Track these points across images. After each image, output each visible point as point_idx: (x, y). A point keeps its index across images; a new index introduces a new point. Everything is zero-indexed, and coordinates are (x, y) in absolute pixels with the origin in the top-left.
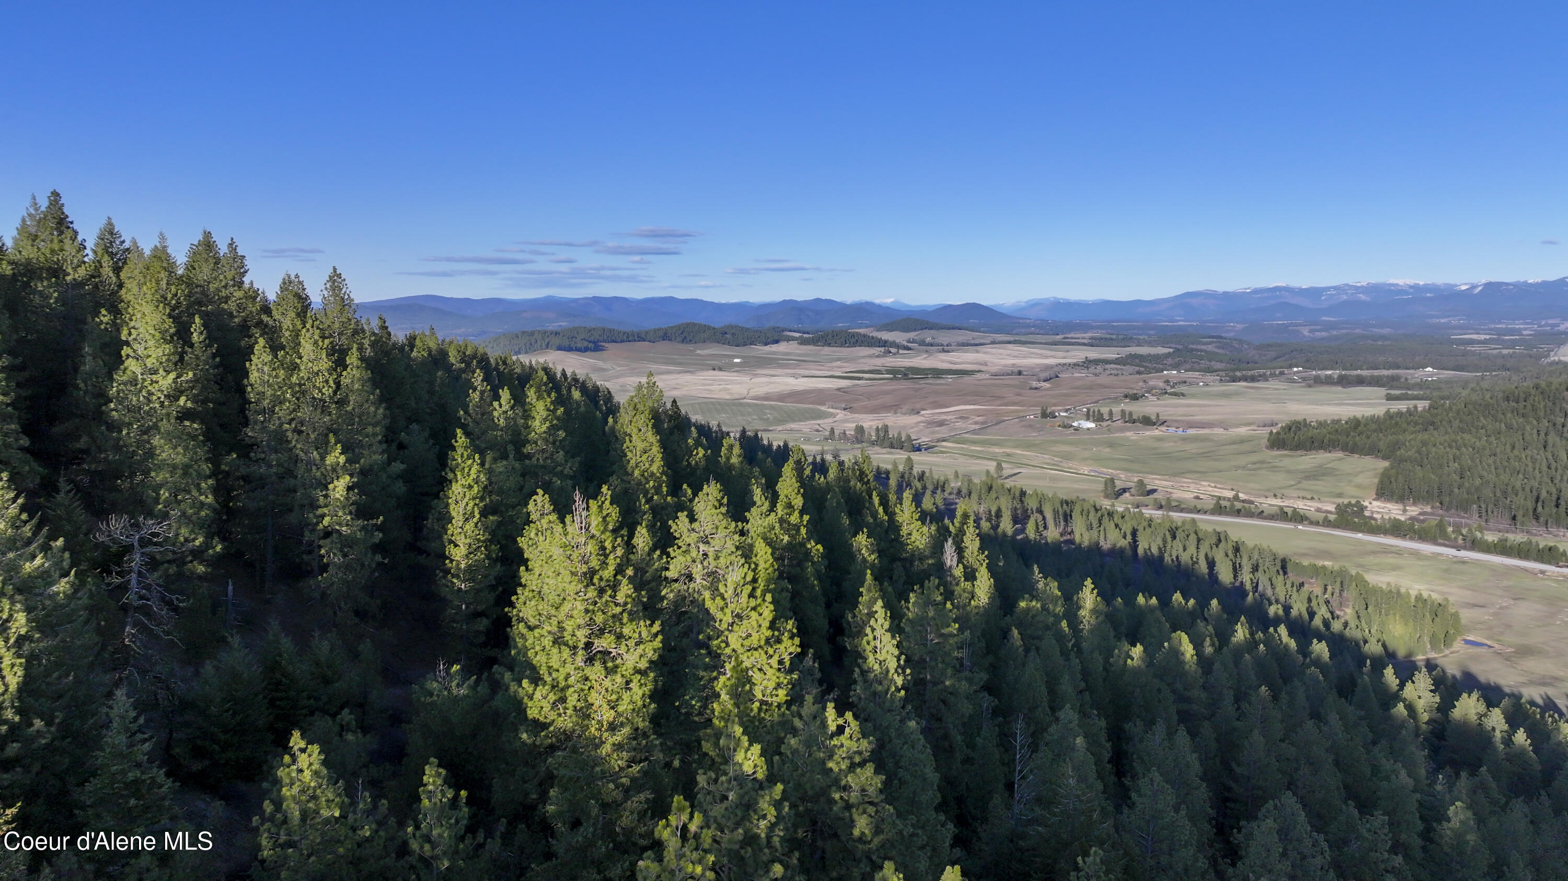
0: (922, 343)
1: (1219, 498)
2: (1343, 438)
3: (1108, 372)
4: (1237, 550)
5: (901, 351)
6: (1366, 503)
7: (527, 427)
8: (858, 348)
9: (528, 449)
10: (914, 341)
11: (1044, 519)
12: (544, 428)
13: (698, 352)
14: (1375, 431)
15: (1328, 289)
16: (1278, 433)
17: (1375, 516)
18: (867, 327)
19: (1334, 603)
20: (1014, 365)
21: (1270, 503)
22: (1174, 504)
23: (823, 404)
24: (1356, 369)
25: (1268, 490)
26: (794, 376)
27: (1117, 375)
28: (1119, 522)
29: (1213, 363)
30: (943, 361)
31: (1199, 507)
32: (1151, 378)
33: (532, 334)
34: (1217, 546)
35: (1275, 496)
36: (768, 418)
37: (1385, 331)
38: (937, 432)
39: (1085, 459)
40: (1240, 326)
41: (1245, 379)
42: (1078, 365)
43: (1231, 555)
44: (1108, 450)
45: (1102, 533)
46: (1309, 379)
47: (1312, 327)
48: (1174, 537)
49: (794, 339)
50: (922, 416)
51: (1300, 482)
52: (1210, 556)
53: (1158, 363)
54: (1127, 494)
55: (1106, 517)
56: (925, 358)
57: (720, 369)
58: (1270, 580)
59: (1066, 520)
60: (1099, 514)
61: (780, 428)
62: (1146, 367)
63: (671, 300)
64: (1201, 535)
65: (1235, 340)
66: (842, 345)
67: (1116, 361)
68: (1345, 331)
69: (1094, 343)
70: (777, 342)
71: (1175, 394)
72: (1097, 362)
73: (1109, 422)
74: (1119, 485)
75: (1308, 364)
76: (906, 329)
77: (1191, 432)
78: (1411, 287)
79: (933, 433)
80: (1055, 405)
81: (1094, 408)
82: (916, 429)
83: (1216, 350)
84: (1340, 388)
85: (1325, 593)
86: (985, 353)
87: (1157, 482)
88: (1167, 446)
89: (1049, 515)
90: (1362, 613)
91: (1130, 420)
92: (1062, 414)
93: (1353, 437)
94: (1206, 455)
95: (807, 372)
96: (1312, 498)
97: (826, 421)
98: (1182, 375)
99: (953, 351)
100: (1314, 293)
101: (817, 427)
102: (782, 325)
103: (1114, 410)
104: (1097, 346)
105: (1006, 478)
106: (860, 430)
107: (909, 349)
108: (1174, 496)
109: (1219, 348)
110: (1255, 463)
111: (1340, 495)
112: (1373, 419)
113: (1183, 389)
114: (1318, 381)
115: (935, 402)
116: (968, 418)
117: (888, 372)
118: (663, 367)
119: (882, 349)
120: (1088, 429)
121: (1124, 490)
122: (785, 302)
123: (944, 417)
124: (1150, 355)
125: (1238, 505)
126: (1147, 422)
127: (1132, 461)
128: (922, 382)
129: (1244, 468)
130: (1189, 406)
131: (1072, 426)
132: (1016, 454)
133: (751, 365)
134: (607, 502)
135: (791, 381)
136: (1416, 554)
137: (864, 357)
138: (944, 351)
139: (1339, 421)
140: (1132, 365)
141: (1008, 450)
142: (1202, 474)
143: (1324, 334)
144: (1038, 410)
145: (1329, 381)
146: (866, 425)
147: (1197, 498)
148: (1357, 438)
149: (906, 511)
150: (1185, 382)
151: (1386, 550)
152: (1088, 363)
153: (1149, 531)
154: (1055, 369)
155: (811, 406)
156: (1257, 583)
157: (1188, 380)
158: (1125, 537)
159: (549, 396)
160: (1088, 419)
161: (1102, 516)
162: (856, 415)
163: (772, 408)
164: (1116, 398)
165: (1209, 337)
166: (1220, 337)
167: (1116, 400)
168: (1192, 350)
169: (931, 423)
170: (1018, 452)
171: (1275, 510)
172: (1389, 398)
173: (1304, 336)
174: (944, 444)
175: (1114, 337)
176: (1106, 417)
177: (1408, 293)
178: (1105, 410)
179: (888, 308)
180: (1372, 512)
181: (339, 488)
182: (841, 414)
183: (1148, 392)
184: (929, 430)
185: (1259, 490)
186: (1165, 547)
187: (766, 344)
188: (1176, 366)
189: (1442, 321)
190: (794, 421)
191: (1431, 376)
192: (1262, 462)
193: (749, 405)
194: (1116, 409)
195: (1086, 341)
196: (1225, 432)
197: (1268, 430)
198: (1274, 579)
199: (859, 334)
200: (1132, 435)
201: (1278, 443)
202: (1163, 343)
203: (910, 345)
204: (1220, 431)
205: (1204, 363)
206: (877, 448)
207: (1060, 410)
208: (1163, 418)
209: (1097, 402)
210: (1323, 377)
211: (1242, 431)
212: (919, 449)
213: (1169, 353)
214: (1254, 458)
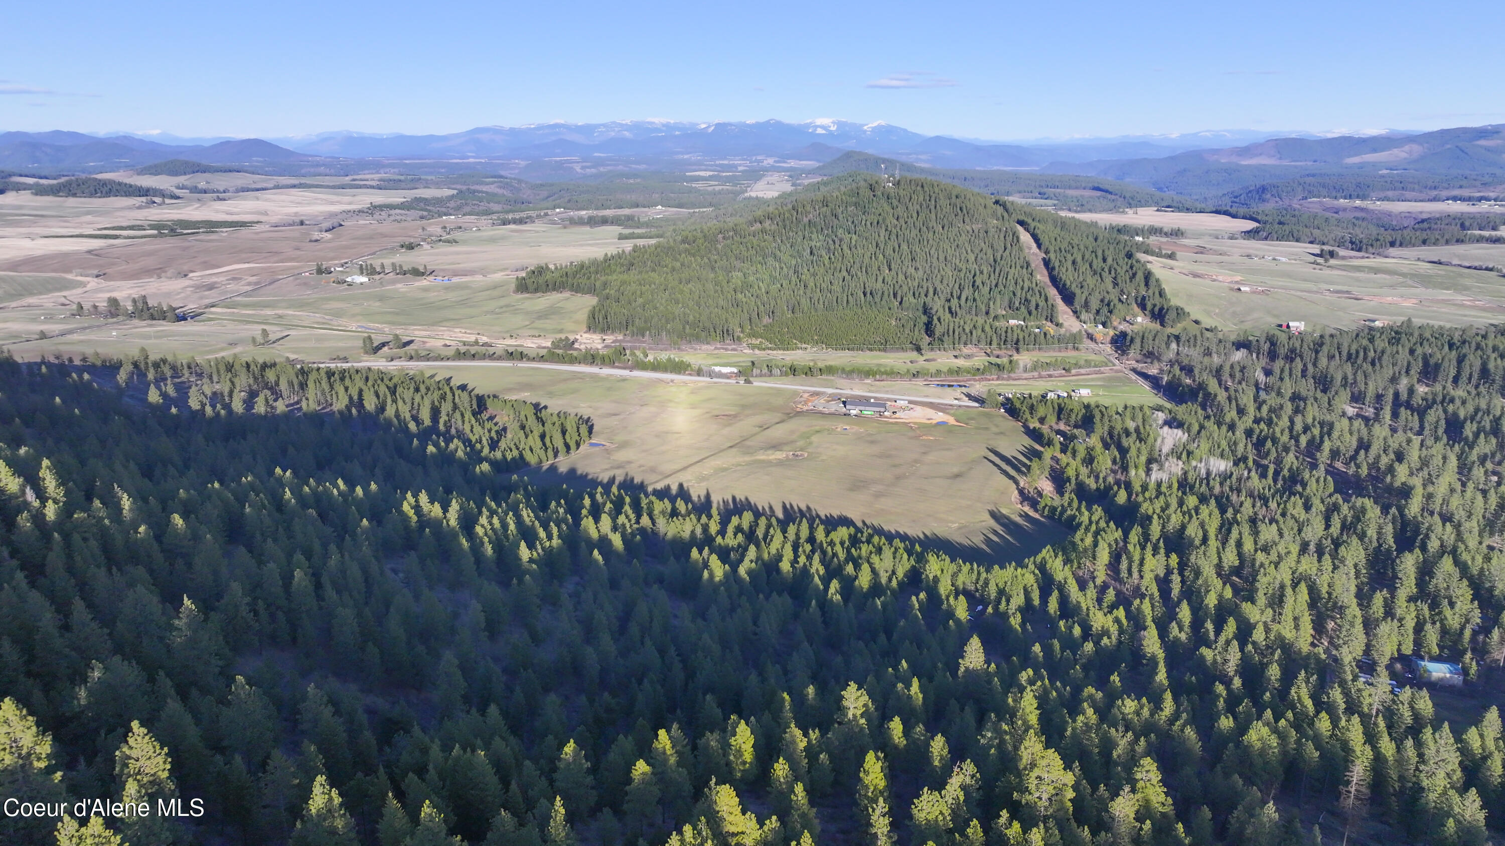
0: (195, 190)
1: (463, 344)
2: (571, 280)
3: (392, 218)
5: (167, 201)
6: (577, 337)
8: (112, 199)
10: (183, 188)
15: (599, 126)
16: (524, 278)
17: (581, 347)
18: (123, 169)
20: (296, 214)
21: (503, 345)
22: (424, 353)
23: (70, 271)
24: (604, 209)
25: (507, 332)
26: (31, 237)
27: (400, 221)
29: (491, 205)
30: (217, 211)
31: (445, 354)
32: (431, 224)
35: (510, 336)
37: (643, 167)
38: (206, 297)
39: (354, 316)
40: (523, 163)
41: (515, 221)
42: (363, 212)
44: (378, 304)
46: (567, 220)
47: (584, 164)
49: (26, 187)
50: (190, 279)
51: (533, 322)
53: (441, 207)
54: (386, 349)
56: (197, 208)
60: (333, 379)
62: (430, 211)
65: (515, 179)
67: (401, 206)
68: (609, 168)
69: (384, 186)
71: (448, 241)
72: (381, 207)
73: (382, 275)
74: (378, 340)
75: (570, 204)
76: (174, 173)
77: (455, 280)
78: (664, 125)
79: (201, 298)
80: (333, 259)
81: (370, 261)
82: (182, 295)
83: (497, 191)
84: (587, 229)
86: (266, 200)
87: (417, 333)
88: (432, 296)
91: (401, 272)
92: (338, 269)
94: (462, 303)
96: (540, 336)
97: (73, 292)
98: (459, 220)
99: (229, 199)
100: (588, 129)
101: (63, 300)
102: (9, 168)
104: (385, 189)
105: (274, 342)
106: (114, 302)
107: (178, 198)
108: (428, 345)
109: (500, 187)
110: (502, 307)
111: (557, 331)
112: (594, 262)
113: (457, 235)
114: (573, 222)
115: (205, 262)
116: (240, 279)
117: (152, 227)
119: (144, 199)
120: (362, 284)
121: (383, 345)
123: (214, 279)
124: (435, 198)
125: (476, 349)
126: (417, 273)
127: (397, 314)
128: (192, 238)
129: (492, 312)
130: (458, 253)
131: (345, 282)
132: (288, 315)
135: (26, 242)
136: (594, 377)
138: (219, 199)
140: (416, 209)
141: (280, 312)
142: (457, 322)
143: (593, 171)
144: (315, 267)
145: (580, 222)
146: (120, 295)
147: (446, 345)
150: (460, 228)
151: (576, 376)
152: (374, 209)
154: (339, 217)
155: (54, 274)
157: (464, 226)
160: (362, 273)
161: (335, 381)
162: (112, 283)
164: (393, 249)
165: (495, 177)
166: (501, 177)
167: (392, 251)
168: (474, 191)
169: (198, 288)
170: (290, 312)
171: (505, 351)
172: (622, 237)
173: (577, 173)
174: (213, 309)
175: (402, 178)
176: (378, 269)
177: (661, 131)
178: (376, 264)
179: (152, 143)
180: (580, 344)
182: (93, 283)
183: (424, 240)
184: (197, 295)
185: (500, 332)
188: (457, 210)
189: (686, 157)
190: (32, 294)
191: (659, 213)
192: (507, 306)
194: (387, 262)
195: (374, 183)
196: (485, 279)
197: (518, 274)
199: (112, 182)
200: (404, 287)
201: (523, 286)
202: (448, 184)
203: (178, 192)
204: (479, 278)
205: (483, 206)
206: (136, 322)
207: (336, 265)
208: (430, 268)
209: (374, 253)
210: (576, 218)
211: (498, 276)
212: (183, 318)
213: (453, 196)
214: (503, 302)
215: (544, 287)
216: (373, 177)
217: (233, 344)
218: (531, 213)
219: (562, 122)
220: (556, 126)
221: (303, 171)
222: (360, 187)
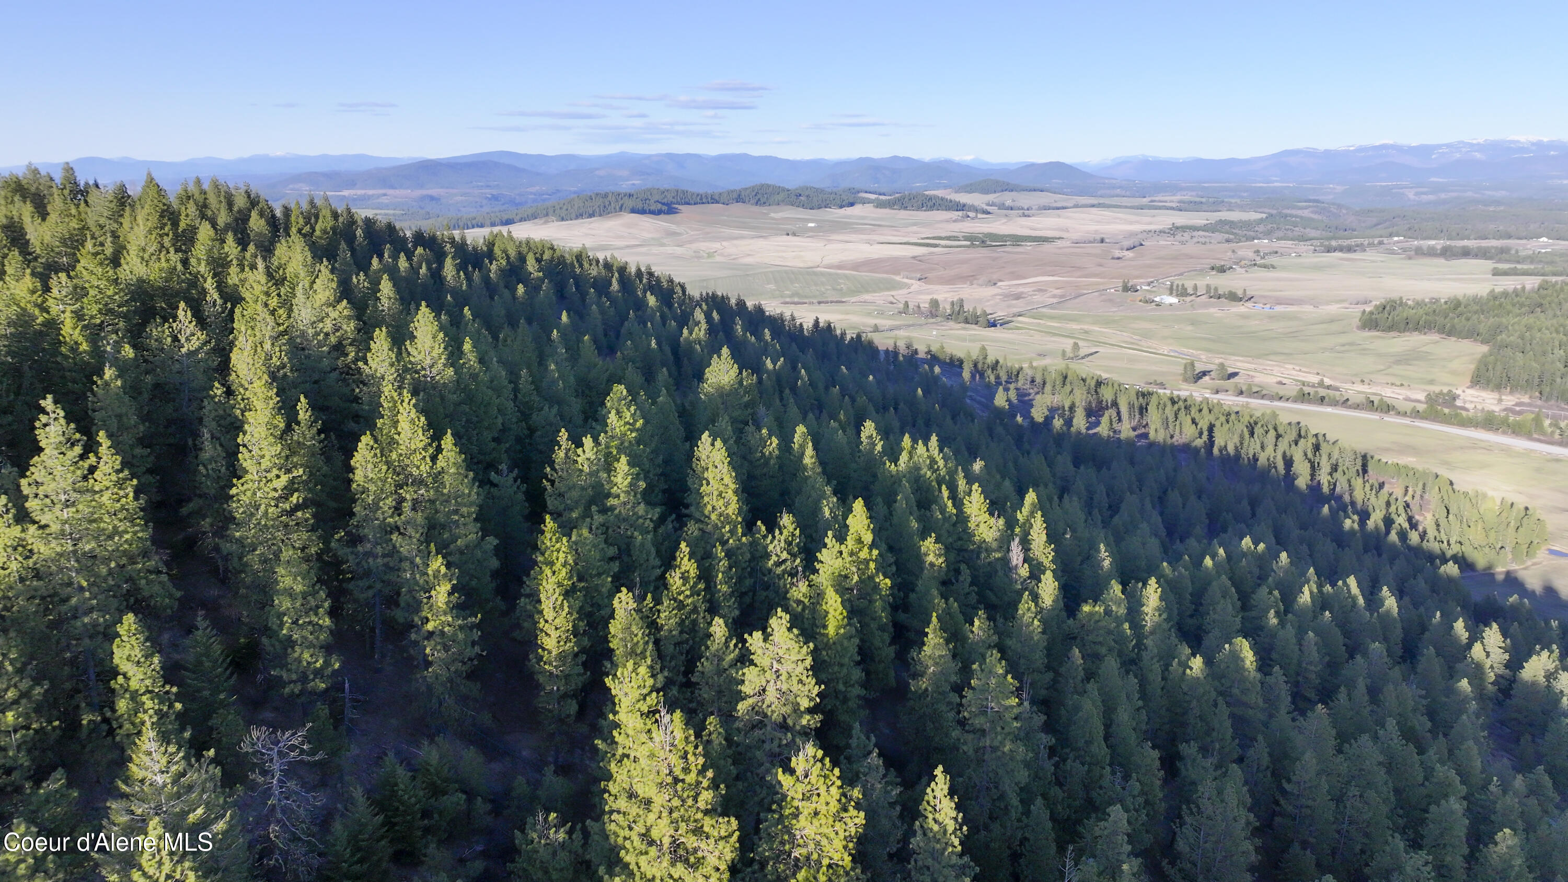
0: (1002, 207)
1: (1304, 384)
2: (1440, 320)
3: (1195, 240)
4: (1317, 448)
5: (980, 216)
6: (1459, 392)
7: (610, 482)
8: (935, 212)
9: (612, 502)
10: (993, 205)
11: (1119, 413)
12: (626, 483)
13: (772, 215)
14: (1476, 312)
15: (1439, 146)
16: (1371, 313)
17: (1468, 406)
18: (945, 187)
19: (1414, 507)
20: (1096, 232)
21: (1355, 390)
22: (1254, 389)
23: (897, 273)
24: (1462, 239)
25: (1356, 375)
26: (869, 243)
27: (1205, 243)
28: (1197, 416)
29: (1308, 230)
30: (1022, 227)
31: (1281, 393)
32: (1241, 247)
33: (606, 195)
34: (1296, 444)
35: (1363, 381)
36: (841, 290)
37: (1500, 194)
38: (1014, 306)
39: (1165, 338)
40: (1339, 189)
41: (1341, 249)
42: (1164, 232)
43: (1310, 455)
44: (1190, 328)
45: (1178, 427)
46: (1410, 249)
47: (1419, 190)
48: (1252, 434)
49: (869, 201)
50: (999, 288)
51: (1390, 367)
52: (1288, 454)
53: (1250, 231)
54: (1207, 378)
55: (1183, 411)
56: (1004, 223)
57: (794, 234)
58: (1349, 481)
59: (1141, 413)
60: (1176, 407)
61: (854, 299)
62: (1235, 234)
63: (745, 157)
64: (1281, 430)
65: (1334, 204)
66: (918, 209)
67: (1205, 228)
68: (1454, 194)
69: (1184, 207)
70: (852, 204)
71: (1265, 266)
72: (1184, 228)
73: (1193, 297)
74: (1199, 367)
75: (1412, 232)
76: (986, 191)
77: (1279, 309)
78: (1533, 145)
79: (1009, 307)
80: (1137, 277)
81: (1178, 282)
82: (992, 302)
83: (1313, 216)
84: (1442, 261)
85: (1406, 494)
86: (1067, 218)
87: (1239, 364)
88: (1253, 324)
89: (1124, 409)
90: (1443, 522)
91: (1216, 295)
92: (1144, 288)
93: (1453, 318)
94: (1291, 335)
95: (883, 239)
96: (1402, 385)
97: (901, 292)
98: (1274, 244)
99: (1033, 216)
100: (1424, 151)
101: (891, 299)
102: (857, 186)
103: (1198, 283)
104: (1186, 211)
105: (1083, 357)
106: (935, 303)
107: (989, 213)
108: (1256, 380)
109: (1315, 212)
110: (1344, 345)
111: (1431, 382)
112: (1476, 300)
113: (1274, 260)
114: (1420, 252)
115: (1012, 273)
116: (1046, 291)
117: (966, 238)
118: (737, 232)
119: (960, 213)
120: (1171, 304)
121: (1204, 373)
122: (862, 160)
123: (1021, 289)
124: (1241, 221)
125: (1322, 392)
126: (1233, 297)
127: (1214, 341)
128: (1000, 249)
129: (1332, 350)
130: (1278, 279)
131: (1153, 301)
132: (1094, 331)
133: (826, 229)
134: (686, 559)
135: (866, 247)
137: (942, 221)
138: (1024, 216)
139: (1437, 300)
140: (1221, 232)
141: (1086, 327)
142: (1286, 356)
143: (1431, 197)
144: (1120, 284)
145: (1432, 253)
146: (940, 297)
147: (1281, 383)
148: (1456, 320)
149: (974, 502)
150: (1276, 253)
151: (1474, 445)
152: (1175, 230)
153: (1226, 427)
154: (1140, 236)
155: (885, 276)
156: (1335, 485)
157: (1280, 250)
158: (1201, 434)
159: (628, 409)
160: (1171, 294)
161: (1179, 410)
162: (932, 286)
163: (847, 277)
164: (1201, 270)
165: (1309, 201)
166: (1318, 201)
167: (1202, 272)
168: (1286, 216)
169: (1006, 296)
170: (1095, 328)
171: (1360, 399)
172: (1496, 273)
173: (1409, 200)
174: (1020, 319)
175: (1204, 200)
176: (1190, 291)
177: (1529, 152)
178: (1189, 285)
179: (967, 166)
180: (1465, 402)
181: (441, 594)
182: (916, 285)
183: (1237, 263)
184: (1005, 304)
185: (1347, 374)
186: (1242, 444)
187: (841, 207)
188: (1268, 234)
190: (867, 291)
191: (1546, 246)
192: (1351, 344)
193: (822, 274)
194: (1202, 283)
195: (1174, 205)
196: (1315, 310)
197: (1361, 308)
198: (1353, 480)
199: (936, 197)
200: (1216, 311)
201: (1370, 323)
202: (1256, 207)
203: (989, 208)
204: (1308, 308)
205: (1298, 231)
206: (951, 324)
207: (1142, 283)
208: (1249, 293)
209: (1181, 274)
210: (1425, 248)
211: (1333, 309)
212: (993, 325)
213: (1262, 219)
214: (1343, 339)
215: (1402, 326)
216: (1173, 199)
217: (1042, 355)
218: (1359, 241)
219: (1391, 142)
220: (1384, 147)
221: (1099, 193)
222: (1160, 208)
